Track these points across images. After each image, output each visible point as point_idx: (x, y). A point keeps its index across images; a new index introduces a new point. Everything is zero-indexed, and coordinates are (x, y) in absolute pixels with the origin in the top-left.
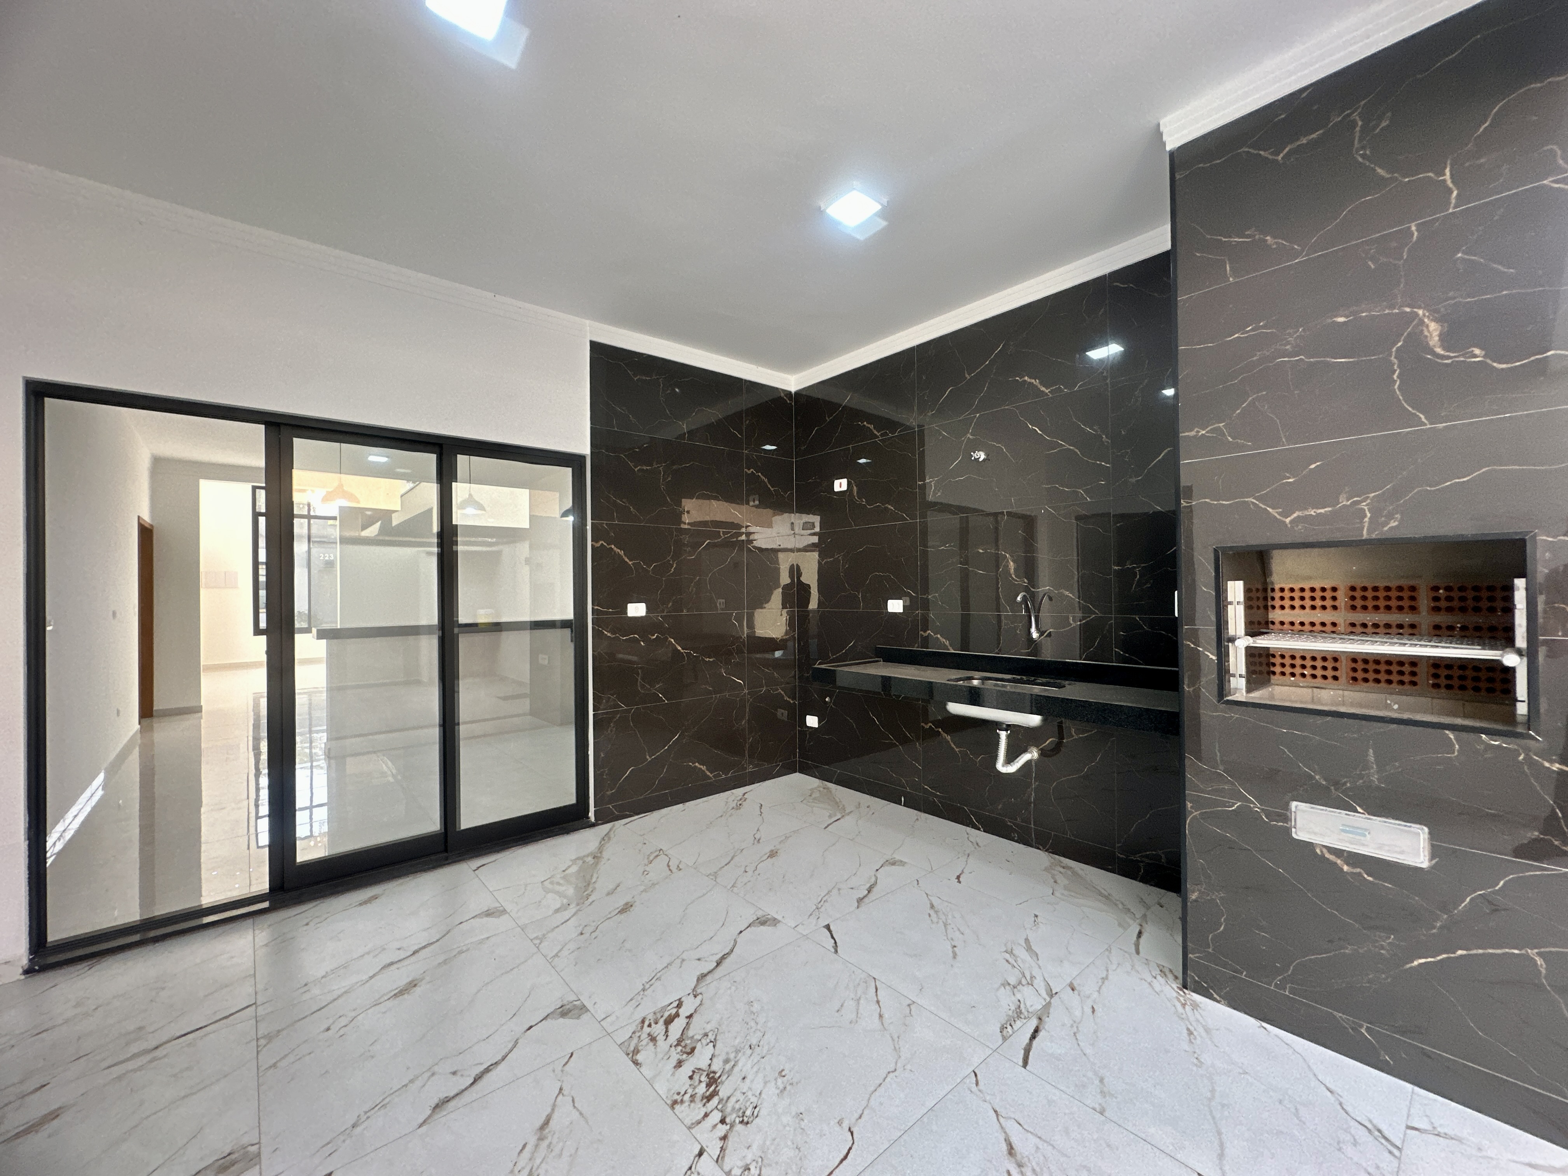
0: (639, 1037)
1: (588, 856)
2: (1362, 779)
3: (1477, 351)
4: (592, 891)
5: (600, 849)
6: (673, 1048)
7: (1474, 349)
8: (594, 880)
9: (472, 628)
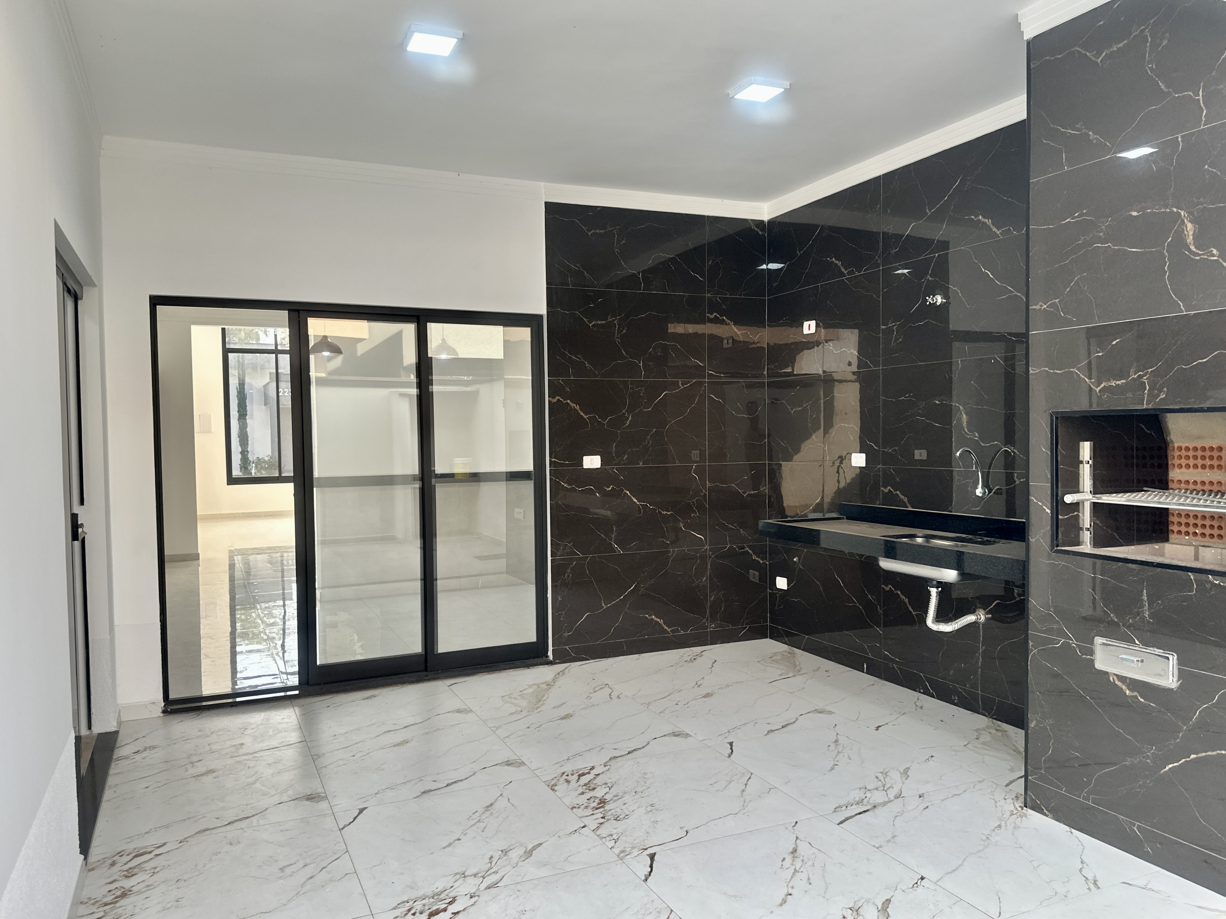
0: (559, 780)
1: (543, 683)
2: (1138, 615)
3: (1215, 252)
4: (541, 705)
5: (554, 680)
6: (581, 787)
7: (1213, 249)
8: (544, 699)
9: (449, 477)
